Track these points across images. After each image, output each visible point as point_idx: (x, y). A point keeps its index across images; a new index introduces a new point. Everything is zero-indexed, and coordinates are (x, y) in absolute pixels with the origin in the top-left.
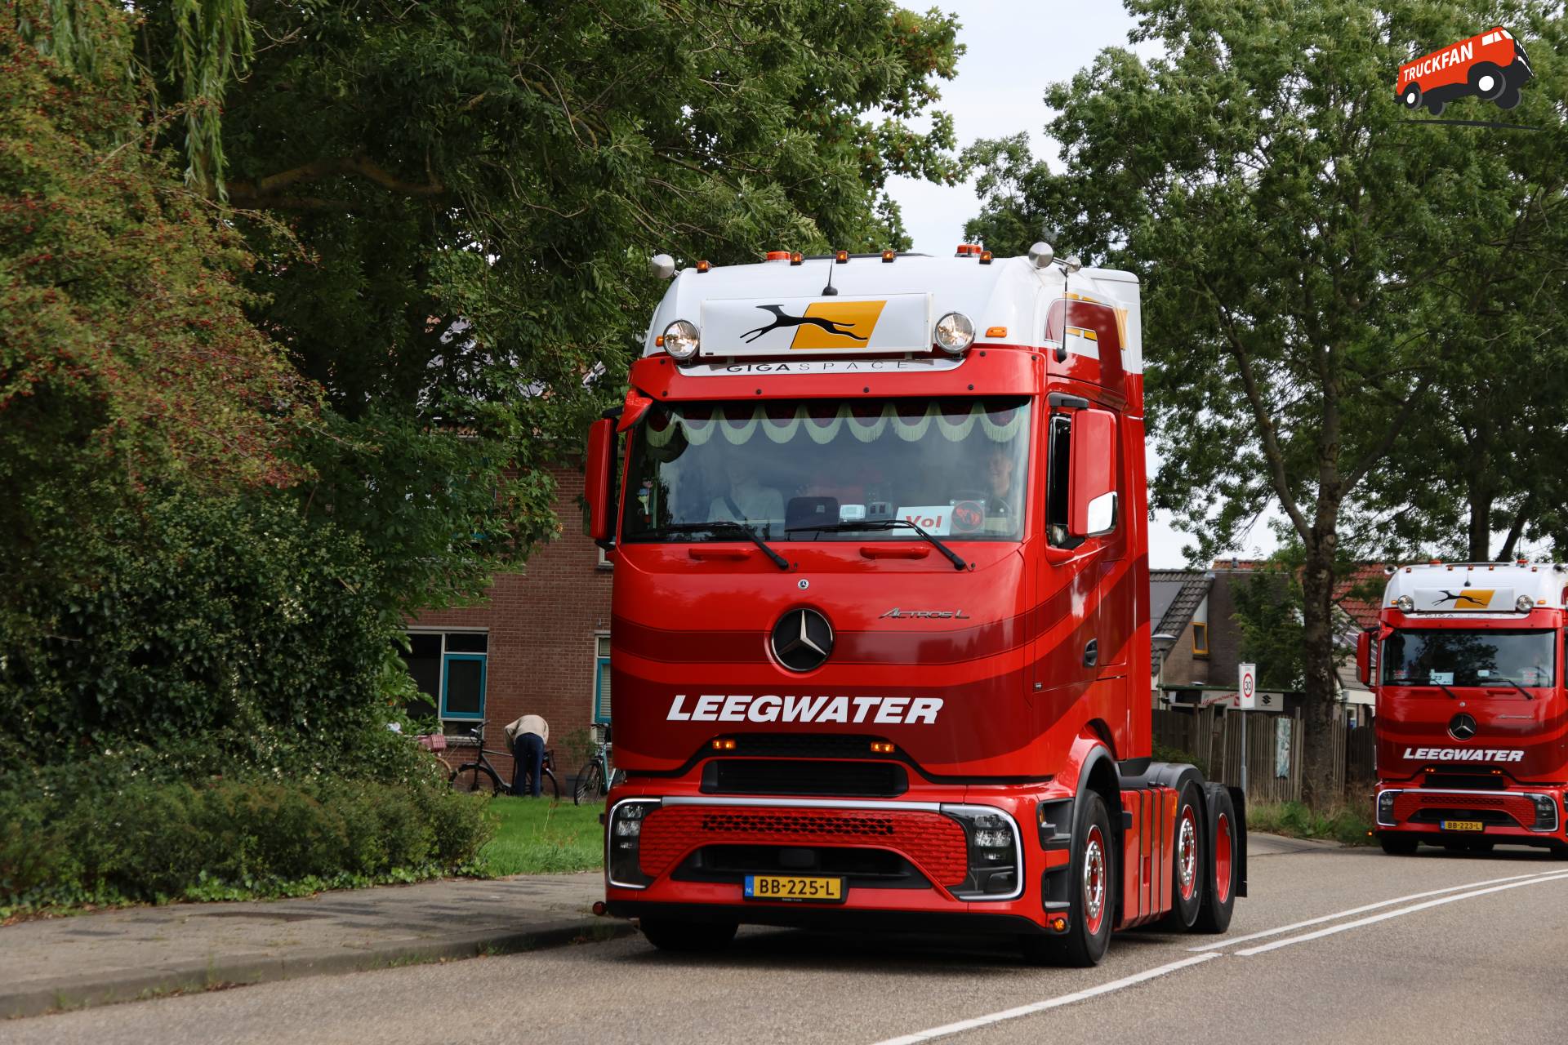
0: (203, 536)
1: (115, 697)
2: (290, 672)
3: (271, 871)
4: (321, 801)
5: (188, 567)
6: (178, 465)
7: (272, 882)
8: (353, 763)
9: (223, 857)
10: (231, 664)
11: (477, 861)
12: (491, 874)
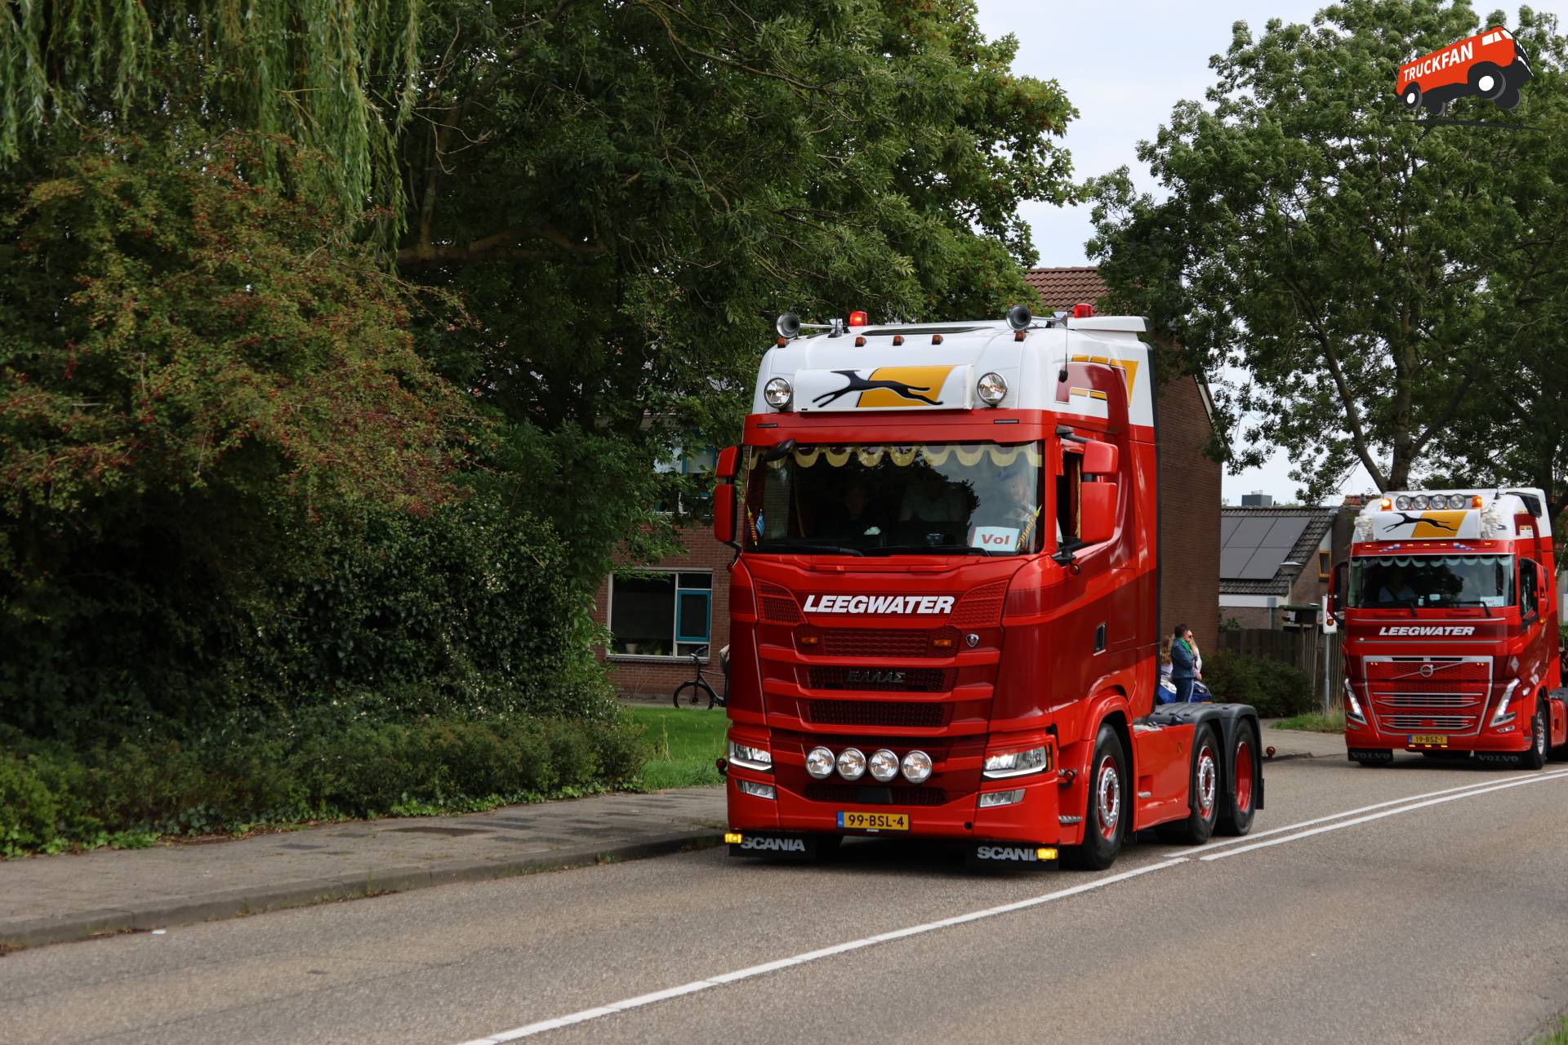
0: (422, 528)
1: (352, 654)
2: (495, 629)
3: (460, 791)
4: (504, 737)
5: (406, 553)
6: (355, 496)
7: (461, 799)
8: (546, 700)
9: (422, 781)
10: (446, 624)
11: (635, 779)
12: (646, 788)
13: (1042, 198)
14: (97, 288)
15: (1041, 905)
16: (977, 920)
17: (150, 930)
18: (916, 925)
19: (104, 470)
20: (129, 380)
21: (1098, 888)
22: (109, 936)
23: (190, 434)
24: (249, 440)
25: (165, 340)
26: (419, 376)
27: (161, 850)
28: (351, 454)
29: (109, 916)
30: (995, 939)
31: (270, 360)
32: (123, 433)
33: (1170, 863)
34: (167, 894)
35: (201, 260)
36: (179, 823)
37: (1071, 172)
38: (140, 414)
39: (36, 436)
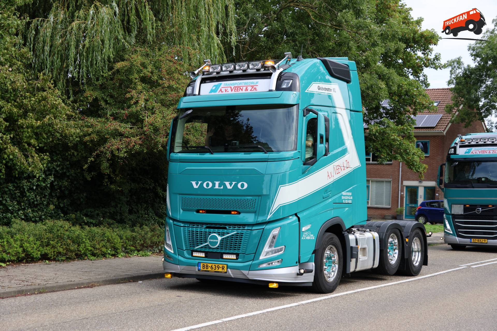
13: (431, 67)
14: (134, 92)
15: (415, 280)
16: (392, 285)
17: (138, 281)
18: (372, 286)
19: (134, 146)
20: (143, 119)
21: (435, 275)
22: (126, 283)
23: (158, 135)
25: (153, 108)
27: (152, 257)
29: (126, 277)
30: (396, 291)
32: (140, 134)
33: (461, 268)
34: (146, 270)
35: (163, 84)
36: (159, 249)
37: (440, 60)
38: (145, 129)
39: (117, 135)
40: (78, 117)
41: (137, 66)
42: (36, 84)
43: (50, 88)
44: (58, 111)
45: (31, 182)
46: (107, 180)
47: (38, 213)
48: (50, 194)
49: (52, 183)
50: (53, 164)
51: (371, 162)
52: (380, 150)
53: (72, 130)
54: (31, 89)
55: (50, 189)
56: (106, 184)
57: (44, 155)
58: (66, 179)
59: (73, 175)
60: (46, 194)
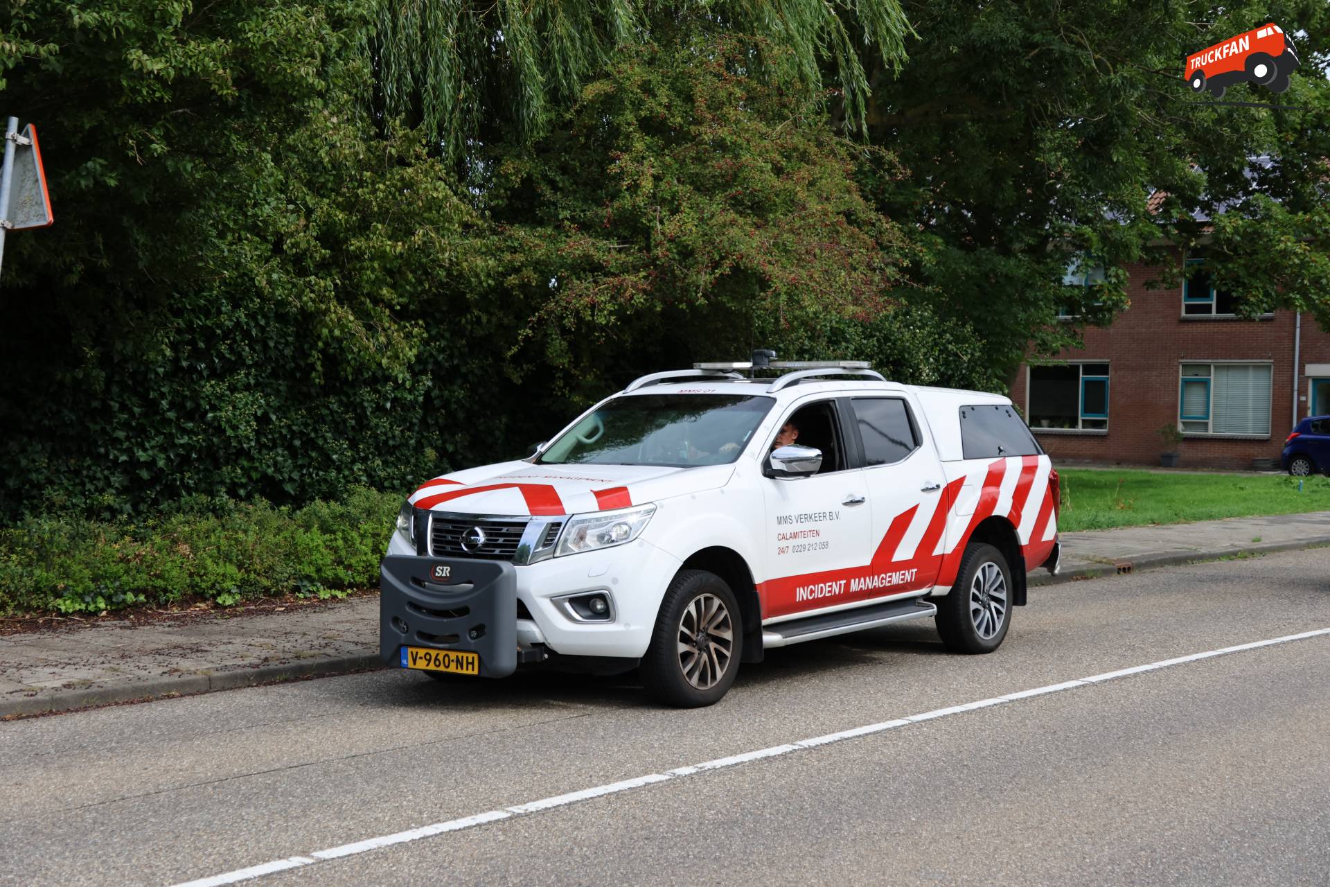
0: (871, 333)
6: (815, 308)
14: (625, 161)
19: (633, 294)
20: (649, 227)
23: (692, 266)
24: (736, 269)
25: (673, 198)
26: (863, 216)
28: (811, 276)
31: (751, 208)
32: (646, 266)
35: (700, 134)
38: (659, 251)
39: (584, 270)
40: (490, 226)
41: (632, 92)
42: (386, 146)
43: (418, 157)
44: (443, 216)
45: (378, 392)
46: (560, 383)
47: (397, 467)
48: (423, 421)
49: (427, 394)
50: (429, 345)
51: (1214, 314)
52: (1246, 281)
53: (479, 262)
54: (373, 163)
55: (421, 408)
56: (559, 394)
57: (411, 325)
58: (459, 381)
59: (476, 371)
60: (415, 420)
